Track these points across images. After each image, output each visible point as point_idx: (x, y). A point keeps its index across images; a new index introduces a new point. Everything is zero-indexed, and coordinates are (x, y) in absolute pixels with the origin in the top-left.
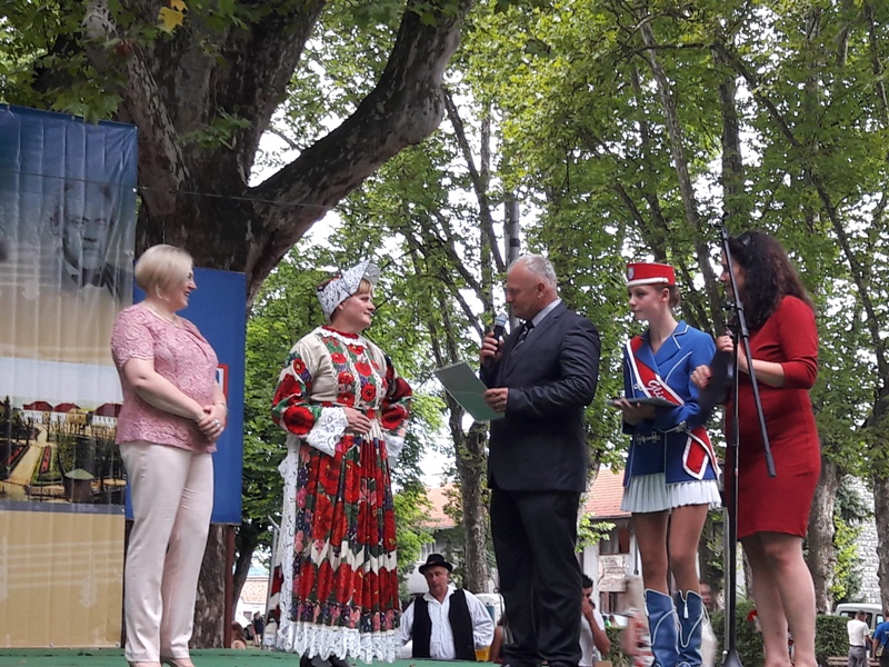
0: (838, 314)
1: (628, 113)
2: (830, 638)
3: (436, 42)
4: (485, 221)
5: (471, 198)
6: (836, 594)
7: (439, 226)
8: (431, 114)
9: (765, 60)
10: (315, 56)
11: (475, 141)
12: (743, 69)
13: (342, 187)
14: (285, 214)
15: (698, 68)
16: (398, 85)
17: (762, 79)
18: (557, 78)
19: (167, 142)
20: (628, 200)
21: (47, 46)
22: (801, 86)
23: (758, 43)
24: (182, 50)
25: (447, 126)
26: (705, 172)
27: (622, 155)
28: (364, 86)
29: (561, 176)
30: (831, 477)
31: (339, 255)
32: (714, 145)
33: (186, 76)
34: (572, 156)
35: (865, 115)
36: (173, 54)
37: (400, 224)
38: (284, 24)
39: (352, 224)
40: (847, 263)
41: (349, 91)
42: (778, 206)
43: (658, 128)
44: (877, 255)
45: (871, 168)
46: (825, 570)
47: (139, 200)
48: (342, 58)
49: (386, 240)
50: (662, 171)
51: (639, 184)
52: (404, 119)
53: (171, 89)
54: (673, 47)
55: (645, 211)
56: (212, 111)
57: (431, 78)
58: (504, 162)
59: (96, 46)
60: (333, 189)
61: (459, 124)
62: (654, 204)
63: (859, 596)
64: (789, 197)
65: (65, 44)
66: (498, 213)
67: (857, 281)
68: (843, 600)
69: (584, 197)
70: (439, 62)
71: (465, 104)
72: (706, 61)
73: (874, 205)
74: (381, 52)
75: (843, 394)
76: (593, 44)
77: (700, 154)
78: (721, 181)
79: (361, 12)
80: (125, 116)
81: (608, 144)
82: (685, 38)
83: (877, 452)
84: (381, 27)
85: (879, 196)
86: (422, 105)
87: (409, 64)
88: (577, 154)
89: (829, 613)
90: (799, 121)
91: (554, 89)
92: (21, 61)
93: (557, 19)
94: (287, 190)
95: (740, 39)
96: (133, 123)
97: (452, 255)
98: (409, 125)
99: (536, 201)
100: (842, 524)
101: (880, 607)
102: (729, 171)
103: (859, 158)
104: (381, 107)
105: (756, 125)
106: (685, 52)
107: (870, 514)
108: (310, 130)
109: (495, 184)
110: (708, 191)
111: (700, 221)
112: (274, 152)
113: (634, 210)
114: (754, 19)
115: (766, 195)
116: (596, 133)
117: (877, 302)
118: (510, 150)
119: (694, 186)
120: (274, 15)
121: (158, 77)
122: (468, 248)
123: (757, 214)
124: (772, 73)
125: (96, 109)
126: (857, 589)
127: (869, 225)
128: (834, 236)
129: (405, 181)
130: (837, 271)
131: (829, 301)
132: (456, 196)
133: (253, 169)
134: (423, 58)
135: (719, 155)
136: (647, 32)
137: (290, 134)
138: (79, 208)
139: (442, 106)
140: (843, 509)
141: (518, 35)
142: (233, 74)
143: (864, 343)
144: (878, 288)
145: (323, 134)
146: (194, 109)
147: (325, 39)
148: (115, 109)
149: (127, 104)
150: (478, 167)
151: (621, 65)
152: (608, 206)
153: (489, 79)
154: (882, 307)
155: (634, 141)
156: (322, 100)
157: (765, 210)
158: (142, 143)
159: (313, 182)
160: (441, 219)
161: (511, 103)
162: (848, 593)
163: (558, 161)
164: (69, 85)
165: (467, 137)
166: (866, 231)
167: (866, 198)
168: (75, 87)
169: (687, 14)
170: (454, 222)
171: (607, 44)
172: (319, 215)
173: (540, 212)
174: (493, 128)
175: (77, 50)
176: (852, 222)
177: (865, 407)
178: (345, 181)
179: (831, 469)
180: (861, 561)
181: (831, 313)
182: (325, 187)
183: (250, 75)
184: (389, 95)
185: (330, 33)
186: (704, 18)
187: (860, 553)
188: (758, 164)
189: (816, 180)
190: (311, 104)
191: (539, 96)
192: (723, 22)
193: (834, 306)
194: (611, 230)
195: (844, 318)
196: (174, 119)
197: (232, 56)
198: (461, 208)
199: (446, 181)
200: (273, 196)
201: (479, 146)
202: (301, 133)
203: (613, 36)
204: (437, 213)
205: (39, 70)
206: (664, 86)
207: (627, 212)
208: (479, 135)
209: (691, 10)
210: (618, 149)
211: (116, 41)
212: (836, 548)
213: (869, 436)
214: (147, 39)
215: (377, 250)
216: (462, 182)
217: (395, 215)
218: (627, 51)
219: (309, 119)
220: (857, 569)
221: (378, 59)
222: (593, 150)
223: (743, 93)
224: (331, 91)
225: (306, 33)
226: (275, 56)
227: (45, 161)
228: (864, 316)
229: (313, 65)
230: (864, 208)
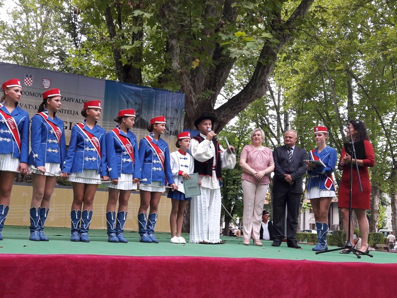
0: (381, 147)
1: (320, 89)
2: (377, 239)
3: (266, 70)
4: (279, 119)
5: (275, 113)
6: (379, 227)
7: (266, 120)
8: (265, 89)
9: (361, 74)
10: (232, 74)
11: (276, 97)
12: (354, 77)
13: (239, 110)
14: (224, 117)
15: (341, 76)
16: (255, 81)
17: (360, 79)
18: (300, 79)
19: (193, 97)
20: (320, 113)
21: (162, 71)
22: (371, 81)
23: (359, 69)
24: (197, 73)
25: (268, 93)
26: (343, 106)
27: (318, 101)
28: (246, 82)
29: (301, 107)
30: (378, 193)
31: (237, 128)
32: (345, 98)
33: (198, 79)
34: (304, 101)
35: (390, 90)
36: (195, 74)
37: (254, 119)
38: (225, 65)
39: (241, 120)
40: (384, 132)
41: (241, 83)
42: (364, 115)
43: (329, 93)
44: (393, 130)
45: (392, 105)
46: (376, 220)
47: (185, 113)
48: (239, 74)
49: (250, 124)
50: (330, 105)
51: (323, 109)
52: (257, 91)
53: (194, 83)
54: (334, 70)
55: (325, 117)
56: (205, 89)
57: (265, 80)
58: (284, 103)
59: (175, 72)
60: (237, 110)
61: (272, 92)
62: (327, 114)
63: (386, 227)
64: (367, 113)
65: (167, 71)
66: (282, 117)
67: (387, 137)
68: (381, 228)
69: (307, 112)
70: (267, 75)
71: (274, 87)
72: (344, 74)
73: (392, 116)
74: (251, 73)
75: (382, 169)
76: (311, 70)
77: (341, 100)
78: (347, 108)
79: (246, 62)
80: (182, 90)
81: (314, 97)
82: (337, 68)
83: (392, 186)
84: (251, 65)
85: (394, 113)
86: (262, 87)
87: (259, 76)
88: (305, 100)
89: (377, 232)
90: (370, 91)
91: (299, 82)
92: (155, 76)
93: (300, 63)
94: (224, 110)
95: (353, 68)
96: (184, 92)
97: (269, 128)
98: (258, 92)
99: (293, 113)
100: (381, 207)
101: (392, 231)
102: (349, 105)
103: (388, 102)
104: (251, 88)
105: (357, 92)
106: (338, 72)
107: (389, 204)
108: (230, 94)
109: (282, 109)
110: (343, 111)
111: (341, 119)
112: (221, 100)
113: (322, 116)
114: (358, 62)
115: (360, 112)
116: (311, 94)
117: (393, 143)
118: (286, 99)
119: (339, 110)
120: (222, 63)
121: (191, 80)
122: (273, 126)
123: (357, 118)
124: (363, 78)
125: (175, 88)
126: (385, 225)
127: (390, 121)
128: (380, 124)
129: (256, 108)
130: (381, 134)
131: (378, 143)
132: (271, 112)
133: (215, 104)
134: (263, 74)
135: (347, 101)
136: (326, 66)
137: (225, 95)
138: (169, 115)
139: (268, 87)
140: (382, 202)
141: (289, 67)
142: (211, 79)
143: (389, 155)
144: (393, 139)
145: (234, 95)
146: (200, 88)
147: (235, 69)
148: (179, 88)
149: (182, 87)
150: (277, 104)
151: (319, 76)
152: (314, 115)
153: (281, 80)
154: (394, 145)
155: (322, 97)
156: (234, 86)
157: (360, 117)
158: (186, 97)
159: (231, 108)
160: (266, 118)
161: (287, 86)
162: (383, 226)
163: (300, 102)
164: (167, 82)
165: (274, 96)
166: (390, 123)
167: (390, 113)
168: (169, 82)
169: (338, 61)
170: (270, 119)
171: (315, 70)
172: (233, 117)
173: (294, 117)
174: (281, 93)
175: (170, 73)
176: (385, 120)
177: (388, 173)
178: (240, 108)
179: (378, 191)
180: (386, 217)
181: (379, 146)
182: (235, 109)
183: (215, 79)
184: (253, 84)
185: (236, 67)
186: (343, 62)
187: (386, 215)
188: (358, 104)
189: (375, 108)
190: (231, 87)
191: (295, 84)
192: (348, 64)
193: (380, 144)
194: (315, 122)
195: (383, 148)
196: (195, 91)
197: (210, 74)
198: (272, 115)
199: (268, 108)
200: (221, 112)
201: (277, 98)
202: (228, 95)
203: (317, 67)
204: (265, 117)
205: (160, 78)
206: (331, 81)
207: (319, 117)
208: (277, 95)
209: (339, 60)
210: (317, 99)
211: (180, 70)
212: (379, 213)
213: (390, 182)
214: (188, 70)
215: (248, 127)
216: (272, 108)
217: (253, 117)
218: (320, 72)
219: (230, 91)
220: (386, 219)
221: (250, 74)
222: (310, 99)
223: (354, 83)
224: (236, 83)
225: (231, 68)
226: (222, 74)
227: (161, 102)
228: (389, 147)
229: (232, 76)
230: (389, 116)
